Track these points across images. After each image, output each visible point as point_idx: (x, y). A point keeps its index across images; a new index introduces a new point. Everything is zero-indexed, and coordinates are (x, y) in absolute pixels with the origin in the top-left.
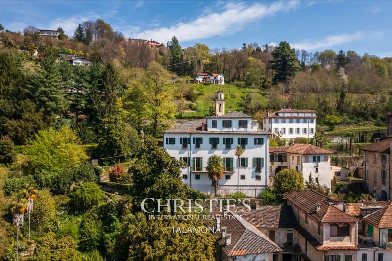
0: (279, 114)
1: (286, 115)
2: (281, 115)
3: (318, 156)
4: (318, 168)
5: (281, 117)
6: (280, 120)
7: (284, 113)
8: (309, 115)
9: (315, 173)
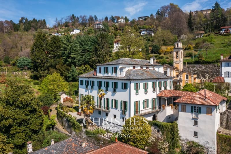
3: (198, 106)
4: (198, 120)
9: (194, 126)
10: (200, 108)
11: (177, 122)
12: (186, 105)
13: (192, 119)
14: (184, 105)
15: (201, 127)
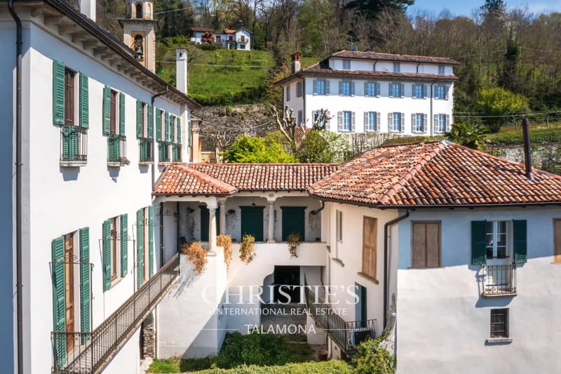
0: (331, 63)
1: (355, 67)
2: (337, 66)
3: (509, 217)
4: (513, 306)
5: (337, 75)
6: (334, 84)
7: (347, 59)
8: (432, 71)
9: (487, 343)
10: (520, 228)
11: (386, 345)
12: (439, 223)
13: (478, 305)
14: (426, 223)
15: (530, 344)
